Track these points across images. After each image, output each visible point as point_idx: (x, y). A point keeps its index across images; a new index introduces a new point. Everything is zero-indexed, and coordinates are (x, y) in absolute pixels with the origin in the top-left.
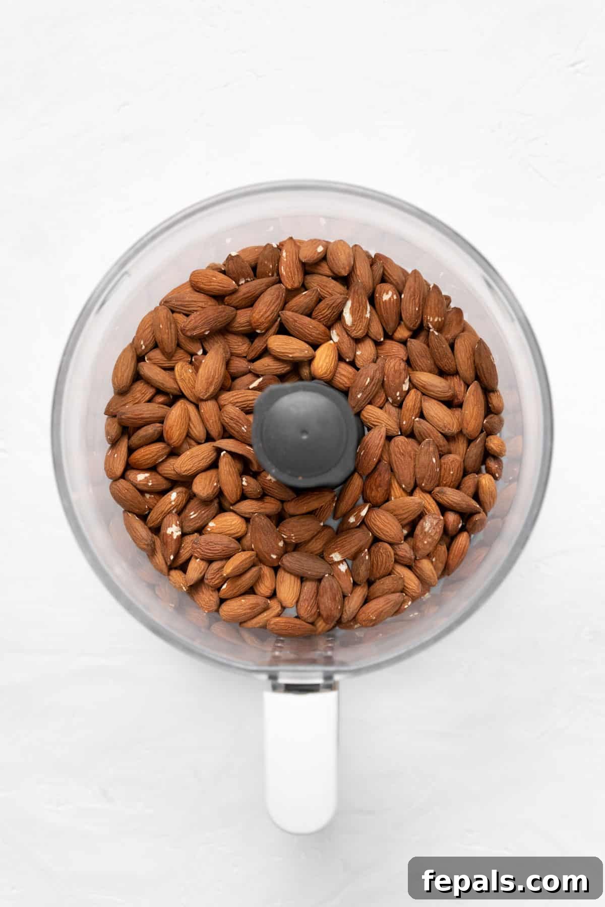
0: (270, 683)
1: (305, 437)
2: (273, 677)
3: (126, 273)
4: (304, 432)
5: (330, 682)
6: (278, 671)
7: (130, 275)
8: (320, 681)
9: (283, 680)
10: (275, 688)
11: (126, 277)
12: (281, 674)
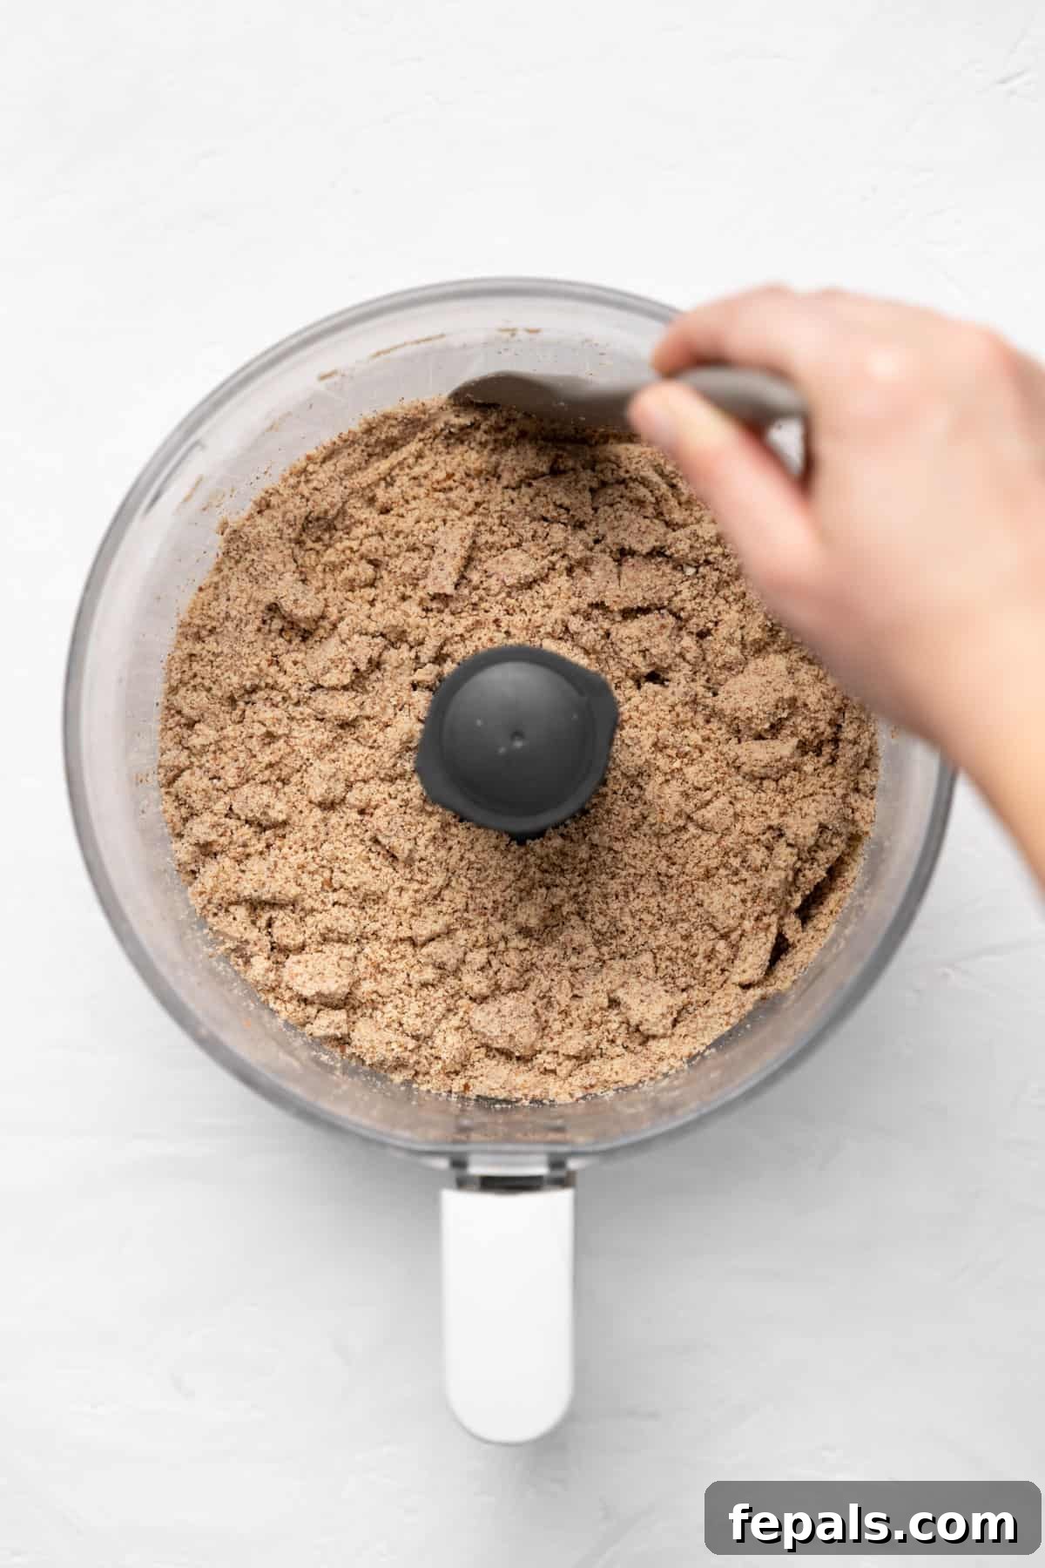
0: (454, 1173)
1: (518, 744)
2: (459, 1163)
3: (197, 443)
4: (517, 734)
5: (560, 1173)
6: (465, 1154)
7: (203, 447)
8: (542, 1170)
9: (477, 1169)
10: (462, 1183)
11: (197, 450)
12: (473, 1159)
